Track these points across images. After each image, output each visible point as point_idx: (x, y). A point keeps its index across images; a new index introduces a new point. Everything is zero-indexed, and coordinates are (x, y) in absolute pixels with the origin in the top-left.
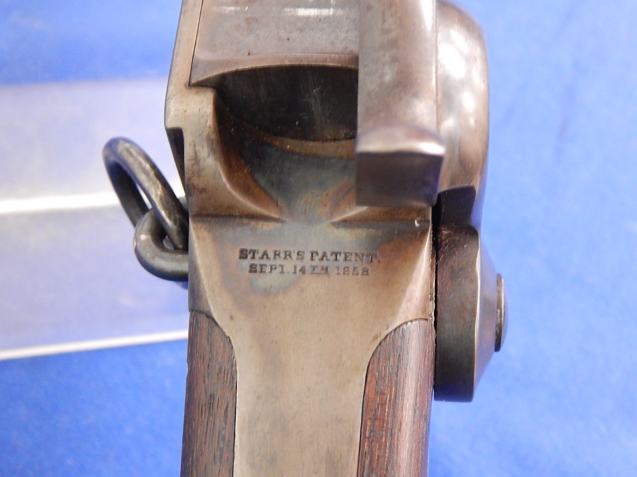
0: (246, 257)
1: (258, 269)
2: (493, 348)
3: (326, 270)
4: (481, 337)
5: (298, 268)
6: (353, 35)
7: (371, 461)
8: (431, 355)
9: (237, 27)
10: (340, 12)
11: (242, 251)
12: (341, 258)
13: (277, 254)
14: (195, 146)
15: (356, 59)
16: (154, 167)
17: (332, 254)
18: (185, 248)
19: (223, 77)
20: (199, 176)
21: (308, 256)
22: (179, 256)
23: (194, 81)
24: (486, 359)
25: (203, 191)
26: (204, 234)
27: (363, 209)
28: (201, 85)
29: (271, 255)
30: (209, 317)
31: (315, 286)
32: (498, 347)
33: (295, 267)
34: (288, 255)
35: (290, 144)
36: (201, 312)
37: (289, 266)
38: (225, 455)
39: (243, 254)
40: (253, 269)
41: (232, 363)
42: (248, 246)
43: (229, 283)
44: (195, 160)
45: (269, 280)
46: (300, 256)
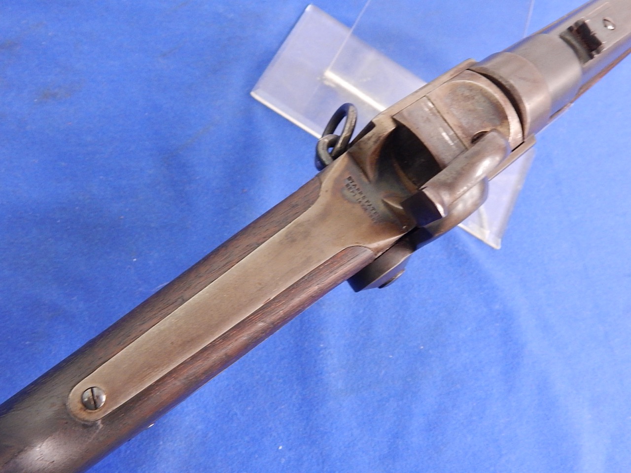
0: (349, 180)
1: (349, 187)
2: (380, 285)
3: (366, 210)
4: (382, 278)
5: (359, 200)
6: (450, 158)
7: (318, 273)
8: (364, 266)
9: (423, 117)
10: (454, 147)
11: (350, 177)
12: (374, 211)
13: (358, 189)
14: (373, 135)
15: (445, 166)
16: (354, 126)
17: (373, 207)
18: (335, 158)
19: (404, 126)
20: (365, 144)
21: (366, 200)
22: (330, 158)
23: (394, 117)
24: (374, 287)
25: (361, 149)
26: (346, 160)
27: (401, 208)
28: (395, 121)
29: (357, 188)
30: (321, 183)
31: (358, 210)
32: (381, 287)
33: (359, 199)
34: (361, 193)
35: (396, 165)
36: (320, 179)
37: (358, 196)
38: (282, 225)
39: (350, 178)
40: (348, 185)
41: (313, 203)
42: (353, 178)
43: (337, 181)
44: (369, 139)
45: (348, 193)
46: (364, 197)
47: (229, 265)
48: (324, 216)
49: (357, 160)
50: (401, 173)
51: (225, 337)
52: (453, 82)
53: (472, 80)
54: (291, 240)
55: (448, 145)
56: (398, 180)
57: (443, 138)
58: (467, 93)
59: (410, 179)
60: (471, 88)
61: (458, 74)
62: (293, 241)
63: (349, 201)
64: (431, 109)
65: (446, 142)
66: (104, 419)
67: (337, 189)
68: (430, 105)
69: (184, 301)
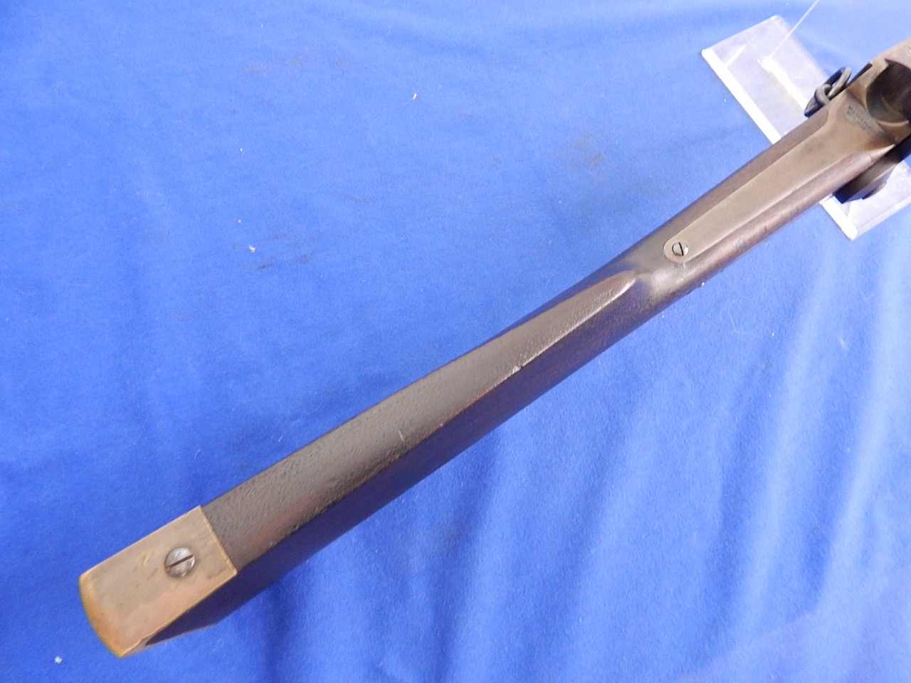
1: (850, 113)
3: (864, 129)
4: (866, 190)
5: (858, 122)
12: (871, 130)
14: (869, 73)
17: (870, 127)
19: (895, 62)
21: (863, 122)
23: (888, 58)
25: (856, 87)
26: (845, 97)
28: (888, 61)
29: (856, 114)
31: (858, 129)
32: (864, 198)
34: (859, 117)
37: (857, 119)
39: (850, 108)
40: (848, 112)
41: (823, 125)
42: (852, 107)
43: (840, 110)
44: (868, 75)
45: (849, 118)
46: (862, 120)
48: (832, 133)
49: (853, 96)
50: (887, 105)
51: (766, 214)
54: (809, 149)
56: (886, 109)
59: (895, 109)
62: (811, 150)
63: (850, 123)
66: (686, 263)
67: (840, 114)
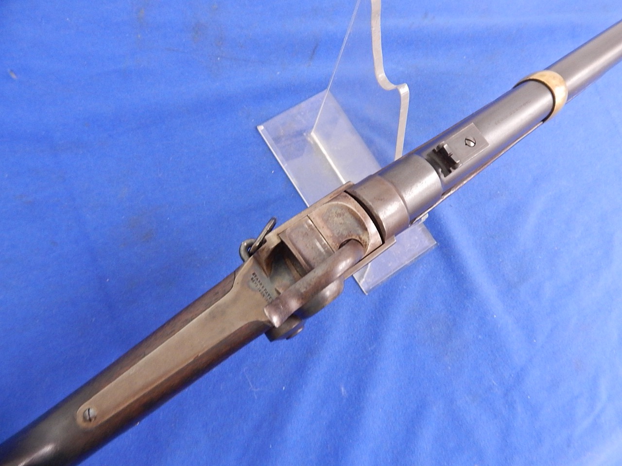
3: (264, 295)
5: (260, 289)
10: (324, 253)
12: (269, 297)
13: (259, 282)
14: (266, 247)
17: (269, 294)
20: (261, 253)
21: (264, 289)
23: (279, 235)
25: (259, 256)
28: (280, 238)
29: (258, 280)
30: (235, 278)
31: (258, 296)
34: (261, 284)
36: (235, 274)
37: (259, 286)
39: (254, 274)
40: (252, 279)
41: (229, 291)
42: (256, 274)
43: (245, 276)
44: (263, 249)
45: (252, 285)
46: (263, 287)
47: (173, 332)
48: (235, 300)
49: (257, 261)
52: (330, 203)
53: (344, 202)
55: (321, 251)
57: (317, 247)
58: (339, 211)
60: (342, 207)
61: (335, 196)
62: (214, 317)
63: (253, 290)
64: (310, 226)
65: (318, 250)
67: (245, 282)
68: (310, 222)
69: (145, 356)
